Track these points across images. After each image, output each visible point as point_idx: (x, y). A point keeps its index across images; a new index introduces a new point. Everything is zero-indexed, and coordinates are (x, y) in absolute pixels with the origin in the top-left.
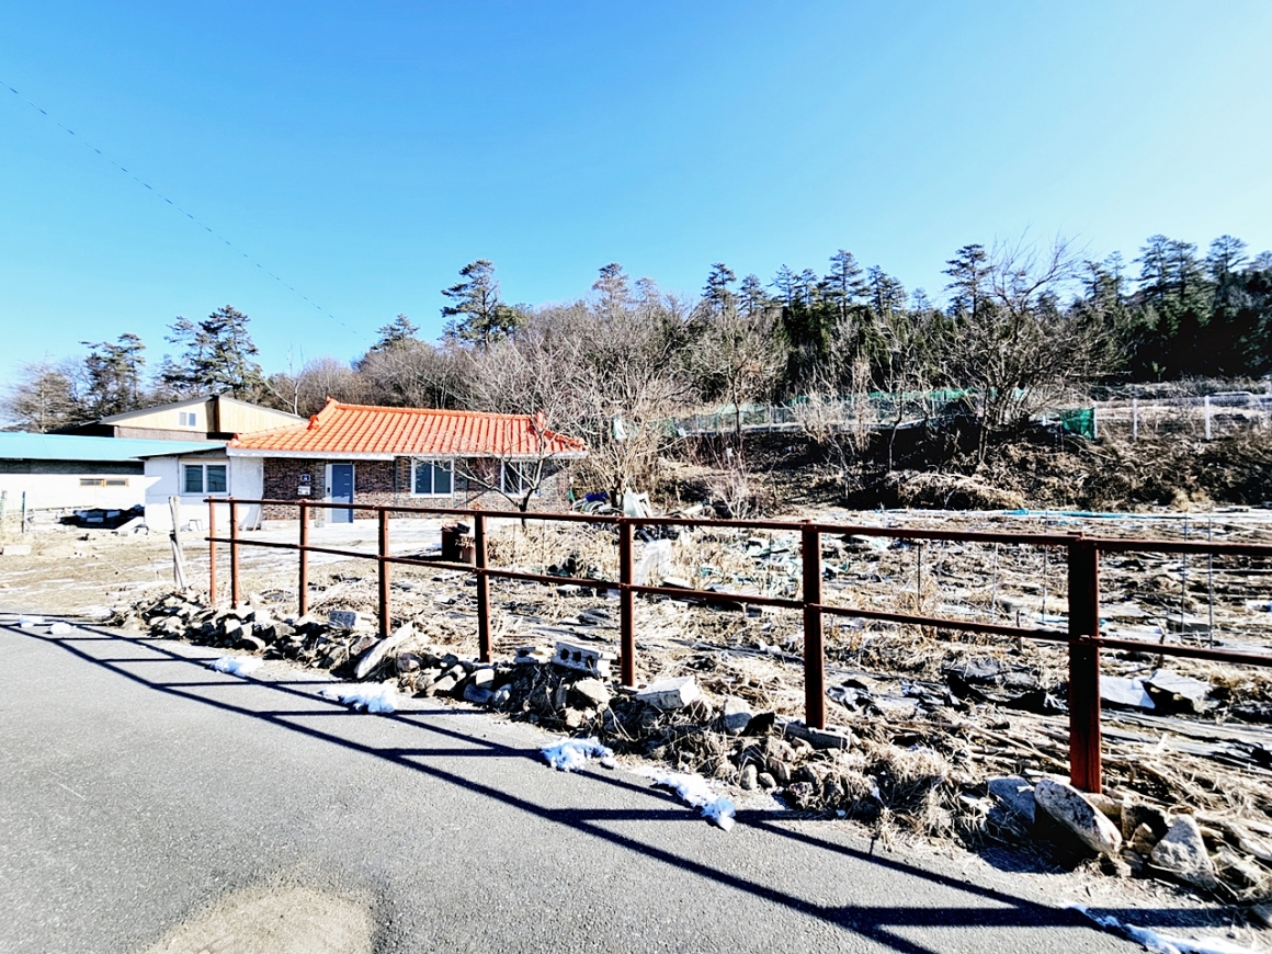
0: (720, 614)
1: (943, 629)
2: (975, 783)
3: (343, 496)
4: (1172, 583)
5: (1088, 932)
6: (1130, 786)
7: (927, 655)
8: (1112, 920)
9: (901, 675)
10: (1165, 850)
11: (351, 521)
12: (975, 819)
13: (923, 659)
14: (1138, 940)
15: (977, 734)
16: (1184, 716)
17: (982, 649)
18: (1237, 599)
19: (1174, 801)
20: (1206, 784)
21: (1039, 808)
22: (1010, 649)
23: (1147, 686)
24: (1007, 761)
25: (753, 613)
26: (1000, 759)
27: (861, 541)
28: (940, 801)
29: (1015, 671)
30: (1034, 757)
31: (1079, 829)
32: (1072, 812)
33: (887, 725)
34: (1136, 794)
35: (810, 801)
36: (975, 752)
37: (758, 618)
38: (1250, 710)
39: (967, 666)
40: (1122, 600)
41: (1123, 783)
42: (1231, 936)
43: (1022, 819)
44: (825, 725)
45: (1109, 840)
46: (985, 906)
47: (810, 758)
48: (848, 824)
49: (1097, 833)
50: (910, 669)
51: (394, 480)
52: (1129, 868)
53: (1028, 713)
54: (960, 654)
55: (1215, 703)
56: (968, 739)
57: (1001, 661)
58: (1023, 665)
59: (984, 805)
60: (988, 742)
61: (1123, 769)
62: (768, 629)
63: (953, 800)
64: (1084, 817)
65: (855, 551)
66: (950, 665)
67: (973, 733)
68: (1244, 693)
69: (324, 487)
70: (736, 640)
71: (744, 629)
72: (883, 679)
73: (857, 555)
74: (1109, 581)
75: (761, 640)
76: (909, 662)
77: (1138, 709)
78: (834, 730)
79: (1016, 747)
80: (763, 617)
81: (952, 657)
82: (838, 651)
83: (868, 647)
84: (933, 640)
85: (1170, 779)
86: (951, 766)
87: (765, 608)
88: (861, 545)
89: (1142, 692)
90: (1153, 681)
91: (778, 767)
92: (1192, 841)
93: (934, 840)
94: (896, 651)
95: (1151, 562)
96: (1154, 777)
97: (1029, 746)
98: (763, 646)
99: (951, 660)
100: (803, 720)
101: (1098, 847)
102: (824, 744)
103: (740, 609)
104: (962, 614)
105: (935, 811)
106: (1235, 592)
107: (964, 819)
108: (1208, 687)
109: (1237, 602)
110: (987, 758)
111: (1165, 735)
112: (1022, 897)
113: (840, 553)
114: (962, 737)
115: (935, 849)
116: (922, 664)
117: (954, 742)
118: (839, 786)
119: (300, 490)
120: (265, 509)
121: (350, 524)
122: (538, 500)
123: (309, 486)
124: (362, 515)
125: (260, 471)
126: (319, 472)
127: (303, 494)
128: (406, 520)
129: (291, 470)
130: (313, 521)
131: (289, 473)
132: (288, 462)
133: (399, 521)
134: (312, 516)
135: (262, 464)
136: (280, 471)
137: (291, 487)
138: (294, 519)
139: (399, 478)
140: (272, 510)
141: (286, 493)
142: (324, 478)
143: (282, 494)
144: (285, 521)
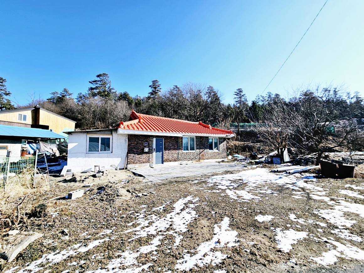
3: (160, 152)
11: (162, 163)
51: (178, 145)
69: (153, 148)
119: (145, 150)
120: (129, 159)
121: (162, 164)
122: (218, 152)
123: (147, 147)
124: (167, 160)
125: (126, 141)
126: (151, 141)
127: (146, 151)
128: (182, 162)
129: (140, 140)
130: (149, 163)
131: (139, 142)
132: (139, 136)
133: (179, 162)
134: (148, 161)
135: (127, 138)
136: (136, 141)
137: (140, 149)
138: (141, 163)
139: (179, 144)
140: (132, 159)
141: (138, 151)
142: (153, 144)
143: (136, 151)
144: (137, 164)
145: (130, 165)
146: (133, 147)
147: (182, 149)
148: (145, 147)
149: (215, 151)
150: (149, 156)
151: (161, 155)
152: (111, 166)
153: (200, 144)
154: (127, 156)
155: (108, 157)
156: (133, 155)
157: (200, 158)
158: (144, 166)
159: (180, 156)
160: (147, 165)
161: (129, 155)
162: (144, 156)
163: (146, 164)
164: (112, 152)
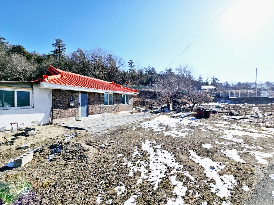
3: (85, 106)
119: (71, 104)
120: (54, 114)
121: (87, 117)
122: (128, 106)
123: (73, 102)
124: (91, 113)
125: (50, 95)
126: (77, 96)
127: (72, 106)
128: (103, 114)
129: (66, 95)
130: (75, 117)
131: (65, 97)
132: (64, 91)
133: (101, 115)
134: (74, 115)
135: (51, 92)
136: (61, 96)
137: (66, 103)
138: (67, 117)
139: (101, 99)
140: (58, 114)
141: (64, 106)
142: (78, 99)
143: (62, 106)
144: (64, 118)
145: (56, 120)
146: (59, 102)
147: (103, 104)
148: (71, 102)
149: (127, 105)
150: (75, 110)
151: (86, 109)
152: (33, 122)
153: (116, 100)
154: (52, 111)
155: (28, 113)
156: (59, 110)
157: (116, 110)
158: (70, 120)
159: (102, 109)
160: (73, 119)
161: (54, 110)
162: (70, 110)
163: (72, 117)
164: (33, 108)
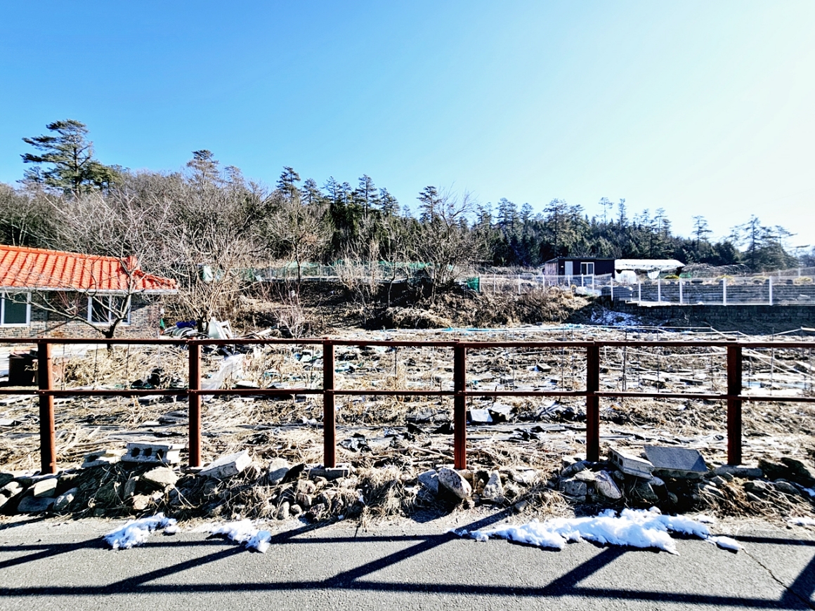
0: (277, 403)
1: (407, 395)
2: (412, 479)
4: (504, 361)
5: (455, 541)
6: (478, 462)
7: (399, 411)
8: (465, 531)
9: (385, 425)
10: (487, 490)
12: (411, 499)
13: (397, 414)
14: (474, 538)
15: (416, 451)
16: (502, 423)
17: (425, 404)
18: (524, 366)
19: (493, 464)
20: (505, 453)
21: (440, 485)
22: (437, 402)
23: (490, 411)
24: (429, 462)
25: (300, 400)
26: (425, 462)
27: (370, 349)
28: (394, 494)
29: (439, 413)
30: (441, 458)
31: (455, 490)
32: (452, 482)
33: (373, 456)
34: (480, 465)
35: (322, 515)
36: (414, 461)
37: (304, 402)
38: (524, 416)
39: (418, 414)
40: (486, 371)
41: (476, 461)
42: (507, 522)
43: (432, 492)
44: (336, 465)
45: (466, 492)
46: (411, 545)
47: (325, 487)
48: (344, 523)
49: (462, 490)
50: (390, 420)
52: (474, 503)
53: (442, 435)
54: (414, 408)
55: (513, 415)
56: (412, 455)
57: (433, 409)
58: (442, 410)
59: (415, 490)
60: (421, 455)
61: (476, 454)
62: (309, 409)
63: (401, 491)
64: (457, 483)
65: (366, 354)
66: (410, 415)
67: (414, 451)
68: (522, 408)
70: (287, 419)
71: (293, 411)
72: (375, 429)
73: (368, 357)
74: (481, 362)
75: (304, 417)
76: (389, 417)
77: (486, 423)
78: (340, 466)
79: (433, 454)
80: (307, 401)
81: (411, 410)
82: (351, 417)
83: (368, 412)
84: (402, 402)
85: (493, 455)
86: (401, 472)
87: (308, 396)
88: (370, 351)
89: (488, 414)
90: (493, 409)
91: (304, 499)
92: (497, 482)
93: (390, 517)
94: (383, 411)
95: (497, 352)
96: (487, 455)
97: (438, 452)
98: (305, 420)
99: (410, 412)
100: (323, 465)
101: (462, 497)
102: (333, 477)
103: (291, 398)
104: (417, 386)
105: (392, 501)
106: (524, 363)
107: (405, 500)
108: (511, 408)
109: (524, 368)
110: (420, 463)
111: (495, 433)
112: (428, 534)
113: (358, 357)
114: (409, 455)
115: (389, 522)
116: (396, 417)
117: (405, 458)
118: (341, 501)
